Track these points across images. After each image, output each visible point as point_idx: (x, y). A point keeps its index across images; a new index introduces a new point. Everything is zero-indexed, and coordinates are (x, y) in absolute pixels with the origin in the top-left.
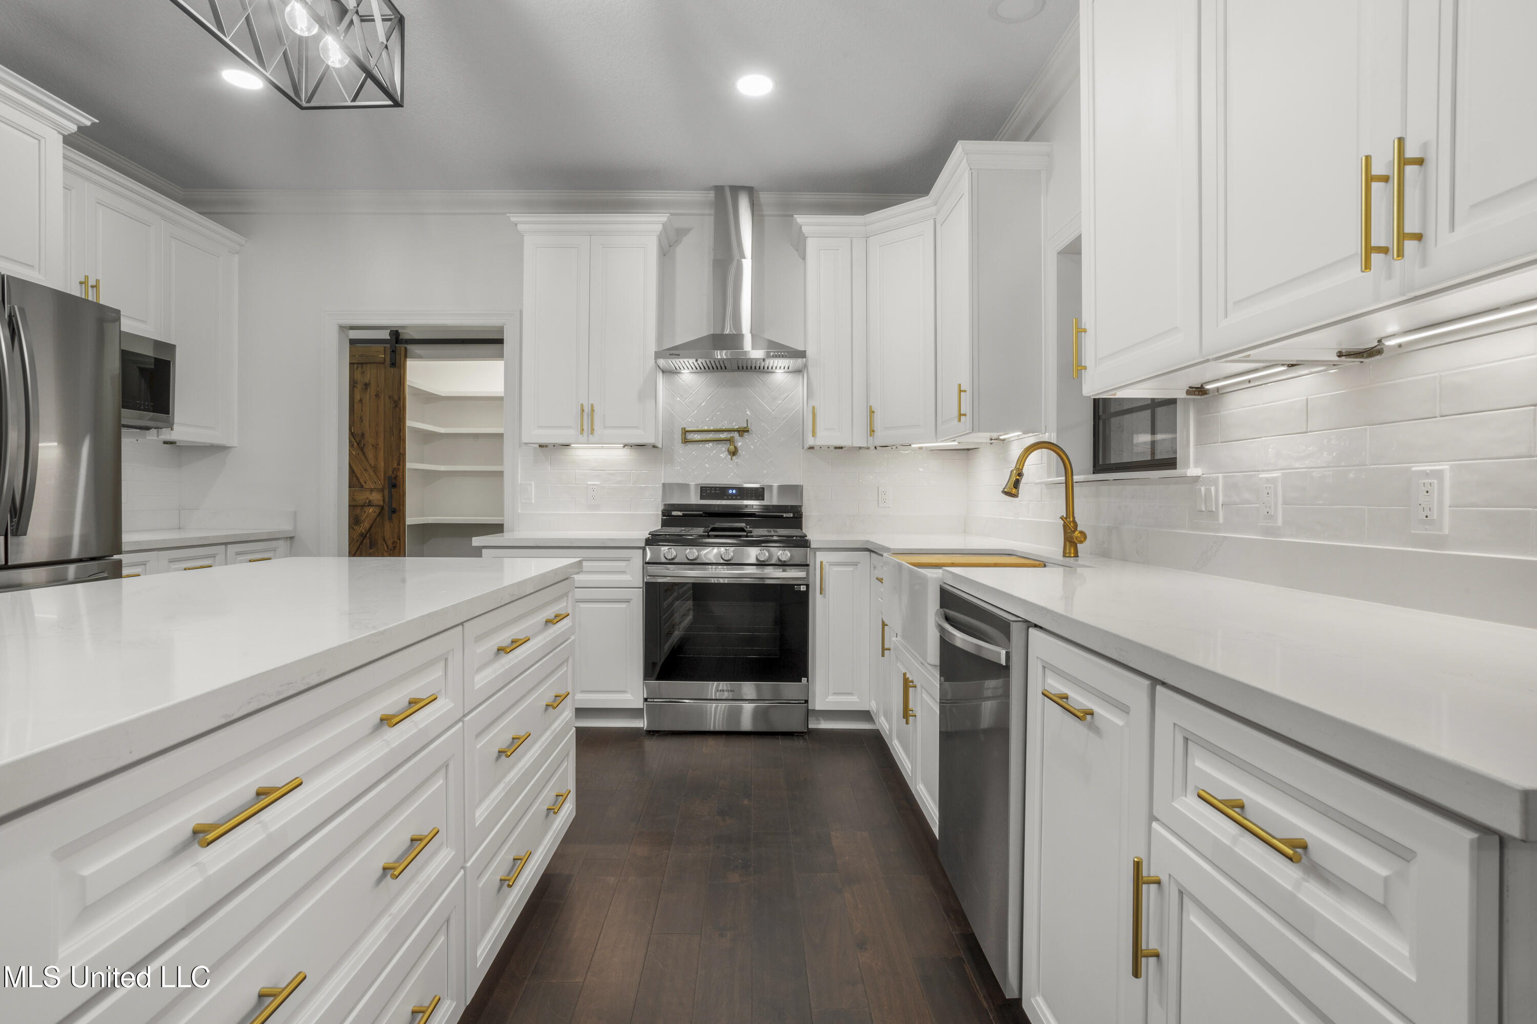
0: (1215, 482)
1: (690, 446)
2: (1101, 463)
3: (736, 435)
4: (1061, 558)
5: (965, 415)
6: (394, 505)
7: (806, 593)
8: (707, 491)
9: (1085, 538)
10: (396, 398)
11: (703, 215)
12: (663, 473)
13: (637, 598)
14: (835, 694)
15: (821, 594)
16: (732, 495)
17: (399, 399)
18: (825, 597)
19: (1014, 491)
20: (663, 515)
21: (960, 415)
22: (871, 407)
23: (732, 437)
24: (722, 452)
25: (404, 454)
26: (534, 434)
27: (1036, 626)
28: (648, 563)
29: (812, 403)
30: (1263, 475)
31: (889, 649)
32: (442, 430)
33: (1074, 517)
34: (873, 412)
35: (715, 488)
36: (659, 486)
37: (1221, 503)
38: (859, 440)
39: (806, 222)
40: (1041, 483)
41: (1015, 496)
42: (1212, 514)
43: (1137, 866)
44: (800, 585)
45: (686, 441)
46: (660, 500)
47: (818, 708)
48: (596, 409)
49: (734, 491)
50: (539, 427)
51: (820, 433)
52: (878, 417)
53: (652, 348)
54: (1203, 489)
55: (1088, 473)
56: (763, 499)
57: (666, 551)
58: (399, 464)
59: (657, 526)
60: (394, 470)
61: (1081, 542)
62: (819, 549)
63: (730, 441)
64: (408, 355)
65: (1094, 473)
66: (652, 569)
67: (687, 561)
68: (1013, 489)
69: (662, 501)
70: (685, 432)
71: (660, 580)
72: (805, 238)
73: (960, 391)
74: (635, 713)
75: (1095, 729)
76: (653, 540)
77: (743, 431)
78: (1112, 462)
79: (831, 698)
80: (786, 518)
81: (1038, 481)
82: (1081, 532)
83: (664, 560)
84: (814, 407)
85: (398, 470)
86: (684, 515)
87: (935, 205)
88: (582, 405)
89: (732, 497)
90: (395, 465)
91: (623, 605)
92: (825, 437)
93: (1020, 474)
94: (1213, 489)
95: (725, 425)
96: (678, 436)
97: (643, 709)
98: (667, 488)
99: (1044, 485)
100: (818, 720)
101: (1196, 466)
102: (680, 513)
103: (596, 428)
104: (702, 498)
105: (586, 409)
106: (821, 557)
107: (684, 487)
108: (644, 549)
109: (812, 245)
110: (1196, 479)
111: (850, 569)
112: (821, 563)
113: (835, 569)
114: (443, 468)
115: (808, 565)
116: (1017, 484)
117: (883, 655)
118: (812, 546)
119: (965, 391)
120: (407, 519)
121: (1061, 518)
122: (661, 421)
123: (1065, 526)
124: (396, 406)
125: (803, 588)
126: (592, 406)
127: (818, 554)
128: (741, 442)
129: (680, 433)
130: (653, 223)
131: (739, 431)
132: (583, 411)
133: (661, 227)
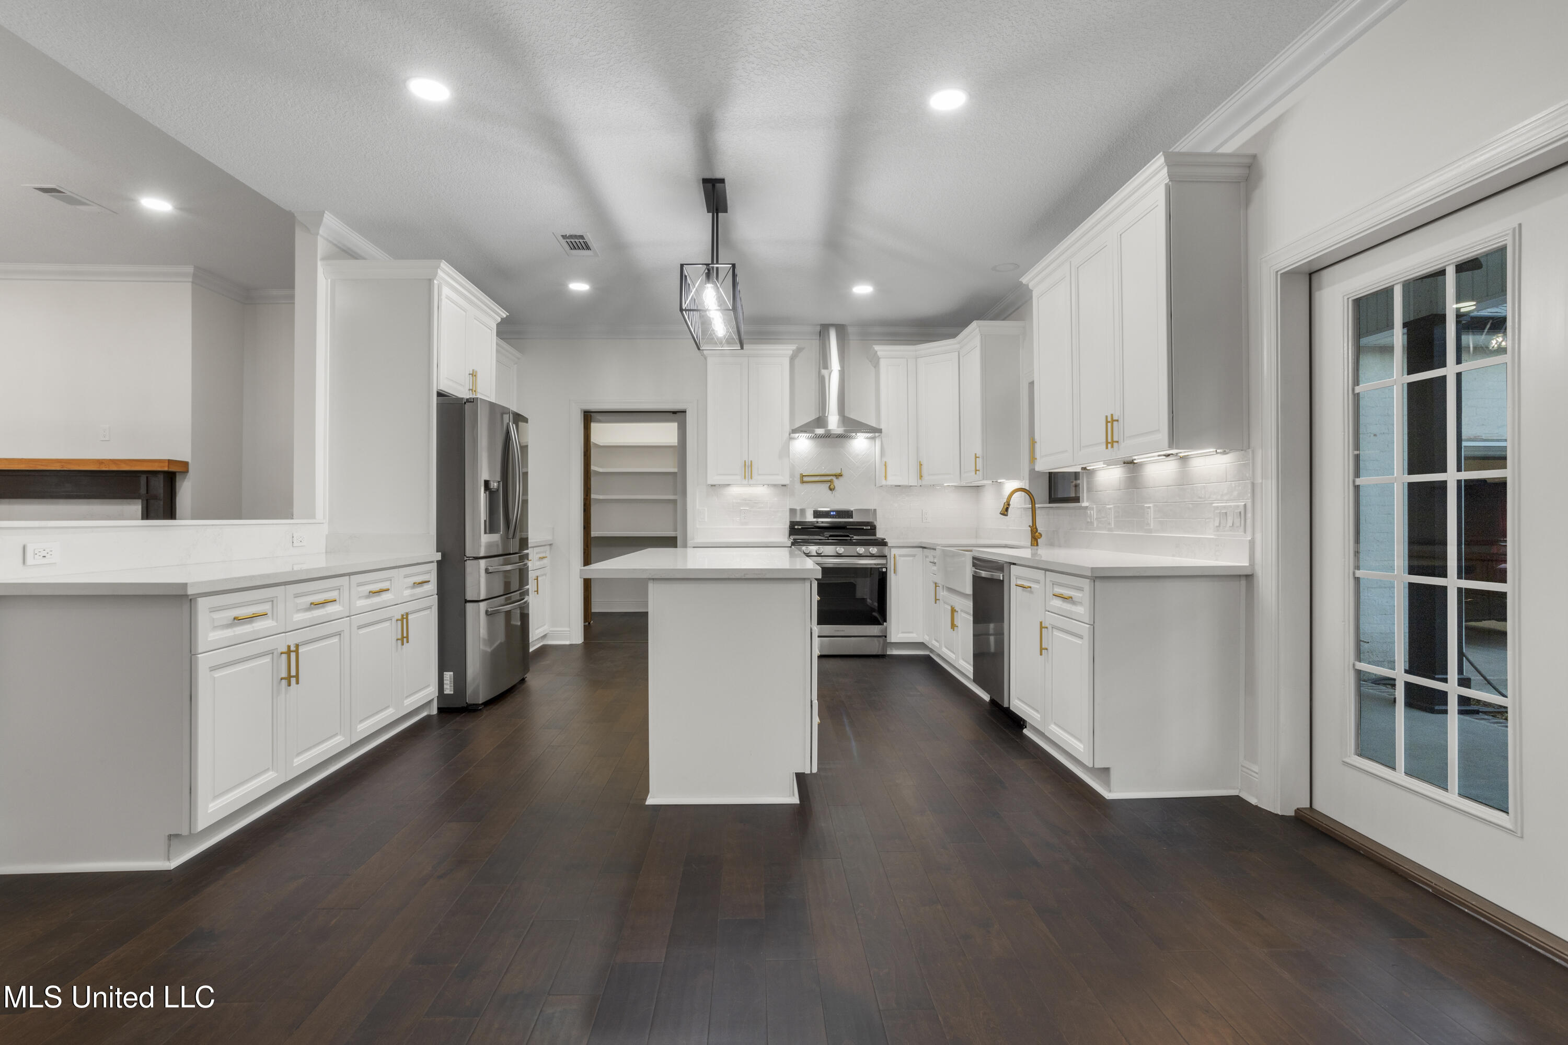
0: (1093, 509)
1: (805, 485)
2: (1053, 497)
3: (834, 478)
4: (1030, 546)
5: (979, 470)
7: (886, 573)
8: (818, 514)
9: (1041, 535)
11: (812, 339)
12: (788, 502)
14: (902, 633)
15: (894, 573)
16: (833, 515)
18: (896, 575)
19: (1006, 513)
20: (790, 528)
21: (976, 470)
22: (920, 462)
23: (832, 480)
24: (824, 488)
26: (713, 479)
27: (1014, 564)
29: (884, 460)
30: (1108, 507)
31: (939, 600)
32: (602, 470)
33: (1036, 526)
34: (922, 465)
35: (823, 511)
36: (787, 510)
37: (1095, 518)
38: (913, 481)
39: (881, 350)
40: (1021, 508)
41: (1006, 515)
42: (1092, 523)
43: (1041, 623)
44: (882, 568)
45: (803, 482)
46: (787, 518)
47: (893, 641)
48: (754, 464)
49: (834, 513)
50: (717, 476)
51: (889, 478)
52: (924, 468)
53: (787, 429)
54: (1089, 512)
55: (1046, 503)
56: (852, 518)
58: (588, 495)
59: (786, 535)
61: (1039, 538)
62: (893, 547)
63: (831, 481)
64: (592, 420)
65: (1049, 503)
68: (1005, 511)
69: (789, 520)
70: (802, 476)
72: (879, 359)
73: (976, 457)
75: (1031, 592)
77: (838, 476)
78: (1059, 497)
79: (901, 635)
80: (866, 529)
81: (1019, 507)
82: (1039, 533)
84: (885, 463)
85: (587, 499)
86: (802, 528)
87: (959, 343)
88: (745, 461)
89: (833, 517)
90: (586, 496)
92: (893, 480)
93: (1009, 505)
94: (1092, 512)
95: (827, 472)
96: (798, 479)
98: (793, 511)
99: (1022, 509)
100: (891, 649)
101: (1087, 502)
102: (800, 527)
103: (753, 476)
104: (815, 517)
105: (747, 464)
106: (893, 552)
107: (803, 511)
109: (883, 363)
110: (1086, 508)
111: (911, 558)
112: (895, 555)
113: (902, 559)
115: (886, 556)
116: (1007, 509)
117: (936, 603)
118: (889, 545)
119: (979, 457)
121: (1030, 526)
123: (1031, 530)
124: (587, 455)
125: (884, 570)
126: (751, 461)
127: (892, 550)
128: (837, 482)
129: (799, 477)
130: (787, 349)
131: (836, 476)
132: (745, 465)
133: (791, 352)
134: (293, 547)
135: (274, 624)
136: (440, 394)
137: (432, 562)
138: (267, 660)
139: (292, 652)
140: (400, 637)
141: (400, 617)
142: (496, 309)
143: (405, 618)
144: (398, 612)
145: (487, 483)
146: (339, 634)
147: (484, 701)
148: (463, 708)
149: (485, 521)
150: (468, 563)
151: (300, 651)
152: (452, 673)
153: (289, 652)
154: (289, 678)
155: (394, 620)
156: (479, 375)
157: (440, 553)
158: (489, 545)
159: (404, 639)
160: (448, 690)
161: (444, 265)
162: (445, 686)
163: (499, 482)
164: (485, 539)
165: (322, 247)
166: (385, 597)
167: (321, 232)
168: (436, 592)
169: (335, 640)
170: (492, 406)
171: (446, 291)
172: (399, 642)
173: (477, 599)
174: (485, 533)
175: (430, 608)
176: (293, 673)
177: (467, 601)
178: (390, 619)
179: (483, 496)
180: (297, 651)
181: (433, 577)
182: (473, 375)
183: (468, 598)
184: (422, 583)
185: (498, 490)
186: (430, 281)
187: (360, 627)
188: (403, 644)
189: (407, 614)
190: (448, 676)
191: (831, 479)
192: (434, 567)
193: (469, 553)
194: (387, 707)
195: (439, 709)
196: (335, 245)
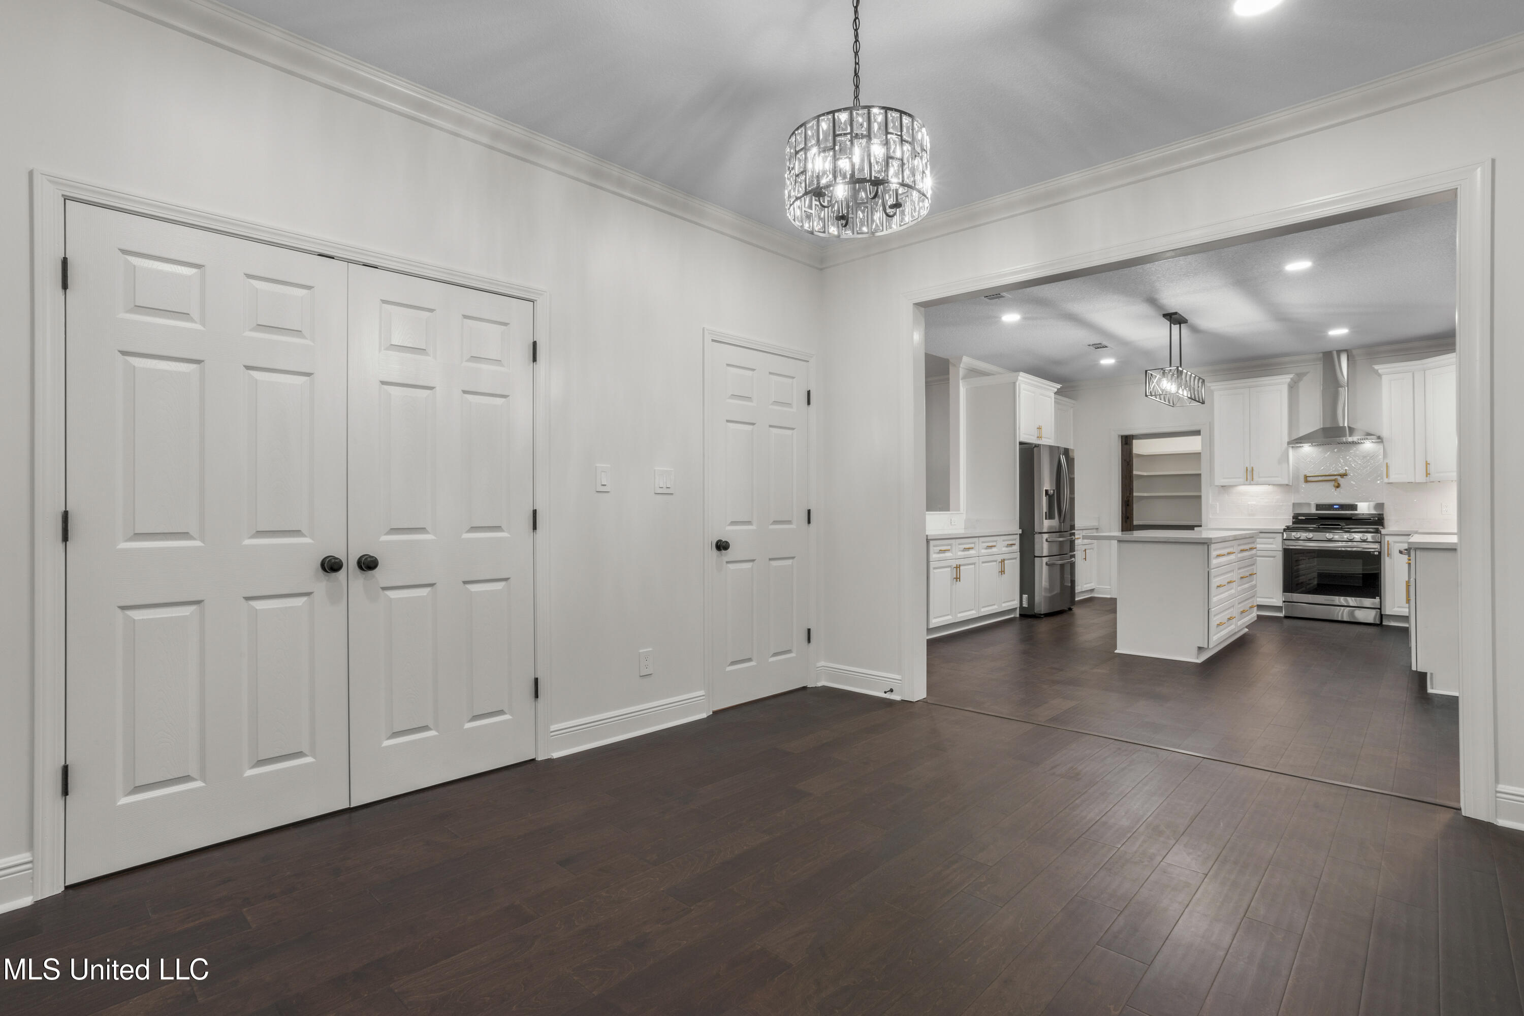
1: (1309, 484)
3: (1339, 478)
6: (1128, 515)
7: (1380, 556)
8: (1319, 507)
10: (1128, 460)
11: (1316, 365)
12: (1292, 498)
13: (1280, 556)
14: (1396, 607)
15: (1388, 556)
17: (1130, 461)
18: (1391, 558)
20: (1293, 518)
22: (1427, 462)
24: (1329, 486)
25: (1133, 489)
26: (1220, 481)
28: (1285, 540)
29: (1386, 461)
32: (1145, 474)
35: (1325, 505)
36: (1291, 504)
38: (1420, 479)
39: (1381, 368)
44: (1377, 552)
45: (1306, 481)
46: (1291, 511)
47: (1387, 613)
48: (1254, 469)
49: (1337, 506)
50: (1224, 478)
51: (1392, 476)
52: (1431, 467)
53: (1286, 439)
56: (1356, 510)
57: (1294, 535)
58: (1130, 494)
59: (1290, 524)
60: (1127, 497)
62: (1391, 535)
63: (1335, 480)
66: (1287, 542)
67: (1306, 539)
69: (1293, 511)
70: (1306, 477)
71: (1291, 547)
72: (1381, 377)
74: (1279, 609)
76: (1288, 529)
77: (1343, 475)
79: (1395, 610)
80: (1370, 520)
83: (1294, 538)
84: (1387, 463)
85: (1130, 497)
86: (1306, 518)
88: (1247, 468)
89: (1336, 509)
90: (1128, 495)
91: (1272, 559)
92: (1395, 478)
95: (1331, 472)
96: (1302, 479)
97: (1282, 607)
98: (1295, 505)
100: (1389, 620)
102: (1304, 518)
103: (1254, 478)
104: (1317, 510)
105: (1249, 470)
106: (1387, 538)
107: (1309, 505)
108: (1283, 533)
109: (1387, 378)
112: (1388, 541)
113: (1397, 544)
114: (1145, 494)
115: (1381, 542)
118: (1387, 533)
120: (1134, 522)
122: (1291, 471)
124: (1128, 465)
125: (1378, 554)
126: (1252, 468)
127: (1386, 537)
128: (1341, 481)
129: (1303, 478)
130: (1286, 379)
131: (1341, 475)
132: (1247, 470)
133: (1289, 380)
134: (951, 525)
135: (951, 555)
136: (1021, 443)
137: (1017, 534)
138: (949, 569)
139: (958, 567)
140: (1000, 571)
141: (1000, 561)
142: (1053, 385)
143: (1003, 561)
144: (999, 558)
145: (1047, 491)
146: (974, 564)
147: (1045, 613)
148: (1033, 615)
149: (1046, 513)
150: (1036, 536)
151: (961, 568)
152: (1027, 596)
153: (957, 568)
154: (957, 578)
155: (998, 562)
156: (1043, 429)
157: (1021, 530)
158: (1050, 527)
159: (1002, 572)
160: (1025, 605)
161: (1022, 374)
162: (1023, 602)
163: (1054, 490)
164: (1047, 524)
165: (962, 372)
166: (994, 550)
167: (961, 366)
168: (1019, 550)
169: (973, 566)
170: (1051, 447)
171: (1023, 386)
172: (1000, 573)
173: (1041, 556)
174: (1046, 519)
175: (1015, 559)
176: (958, 577)
177: (1035, 557)
178: (996, 561)
179: (1044, 499)
180: (959, 568)
181: (1017, 542)
182: (1039, 428)
183: (1036, 555)
184: (1012, 545)
185: (1053, 494)
186: (1014, 383)
187: (983, 562)
188: (1002, 574)
189: (1004, 560)
190: (1025, 597)
191: (1336, 479)
192: (1018, 537)
193: (1037, 529)
194: (994, 605)
195: (1020, 615)
196: (967, 369)
